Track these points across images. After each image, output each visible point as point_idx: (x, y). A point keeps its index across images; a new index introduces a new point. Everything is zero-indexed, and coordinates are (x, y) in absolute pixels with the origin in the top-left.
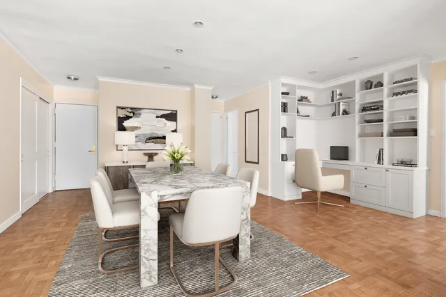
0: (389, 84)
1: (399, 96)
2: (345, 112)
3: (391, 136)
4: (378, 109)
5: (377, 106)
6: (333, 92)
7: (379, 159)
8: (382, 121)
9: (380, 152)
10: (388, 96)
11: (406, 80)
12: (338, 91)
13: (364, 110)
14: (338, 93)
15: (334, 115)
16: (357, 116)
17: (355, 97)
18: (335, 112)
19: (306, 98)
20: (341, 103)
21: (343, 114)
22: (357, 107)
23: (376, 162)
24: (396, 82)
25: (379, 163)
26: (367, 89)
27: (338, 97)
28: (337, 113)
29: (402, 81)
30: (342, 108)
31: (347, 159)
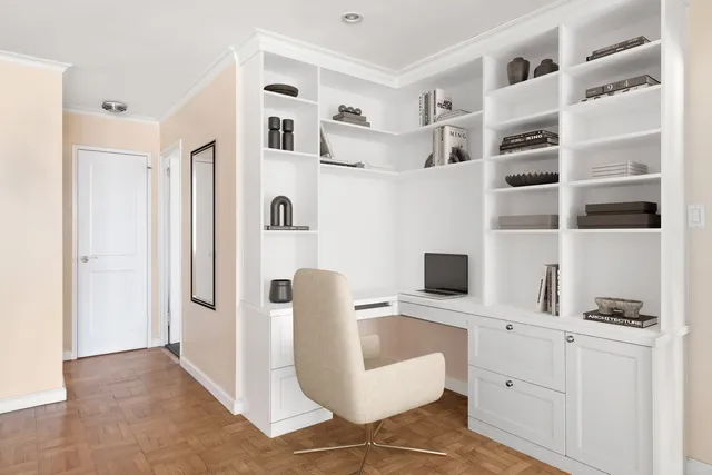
0: (576, 61)
1: (605, 98)
2: (458, 156)
3: (582, 226)
4: (543, 142)
5: (541, 134)
6: (427, 97)
7: (547, 298)
8: (554, 178)
9: (549, 275)
10: (573, 101)
11: (625, 46)
12: (439, 92)
13: (506, 145)
14: (440, 98)
15: (429, 163)
16: (488, 163)
17: (480, 106)
18: (431, 157)
19: (356, 113)
20: (448, 130)
21: (453, 160)
22: (489, 140)
23: (539, 306)
24: (596, 55)
25: (546, 309)
26: (513, 81)
27: (439, 110)
28: (436, 158)
29: (613, 50)
30: (450, 143)
31: (463, 291)
